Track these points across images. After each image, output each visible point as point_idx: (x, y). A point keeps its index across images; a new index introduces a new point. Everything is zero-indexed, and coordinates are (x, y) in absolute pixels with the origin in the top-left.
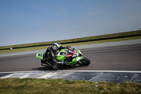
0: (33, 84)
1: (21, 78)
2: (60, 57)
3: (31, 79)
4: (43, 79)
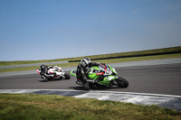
0: (117, 109)
1: (100, 99)
2: (92, 75)
3: (114, 102)
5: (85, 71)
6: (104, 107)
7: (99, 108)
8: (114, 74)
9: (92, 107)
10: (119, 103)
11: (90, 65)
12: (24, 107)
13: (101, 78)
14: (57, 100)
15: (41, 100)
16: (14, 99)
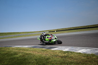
3: (71, 52)
4: (80, 53)
5: (44, 37)
6: (66, 55)
7: (63, 55)
8: (56, 39)
9: (60, 54)
10: (74, 52)
11: (46, 35)
12: (27, 54)
13: (50, 40)
14: (43, 51)
15: (35, 51)
16: (22, 50)
